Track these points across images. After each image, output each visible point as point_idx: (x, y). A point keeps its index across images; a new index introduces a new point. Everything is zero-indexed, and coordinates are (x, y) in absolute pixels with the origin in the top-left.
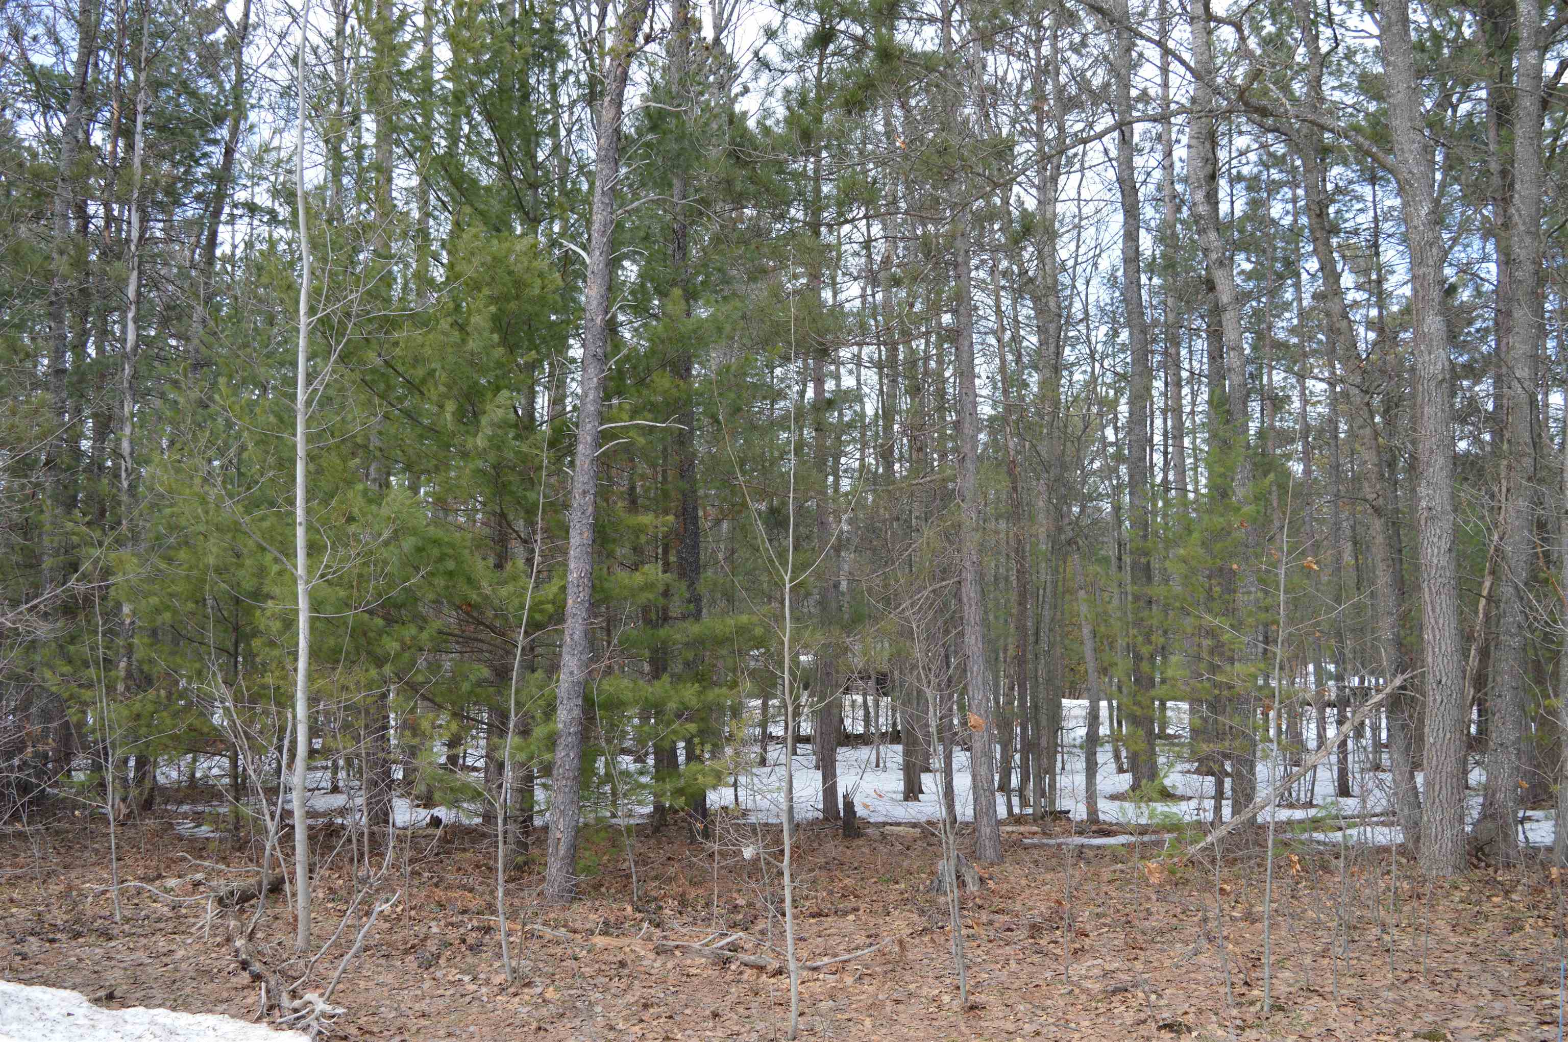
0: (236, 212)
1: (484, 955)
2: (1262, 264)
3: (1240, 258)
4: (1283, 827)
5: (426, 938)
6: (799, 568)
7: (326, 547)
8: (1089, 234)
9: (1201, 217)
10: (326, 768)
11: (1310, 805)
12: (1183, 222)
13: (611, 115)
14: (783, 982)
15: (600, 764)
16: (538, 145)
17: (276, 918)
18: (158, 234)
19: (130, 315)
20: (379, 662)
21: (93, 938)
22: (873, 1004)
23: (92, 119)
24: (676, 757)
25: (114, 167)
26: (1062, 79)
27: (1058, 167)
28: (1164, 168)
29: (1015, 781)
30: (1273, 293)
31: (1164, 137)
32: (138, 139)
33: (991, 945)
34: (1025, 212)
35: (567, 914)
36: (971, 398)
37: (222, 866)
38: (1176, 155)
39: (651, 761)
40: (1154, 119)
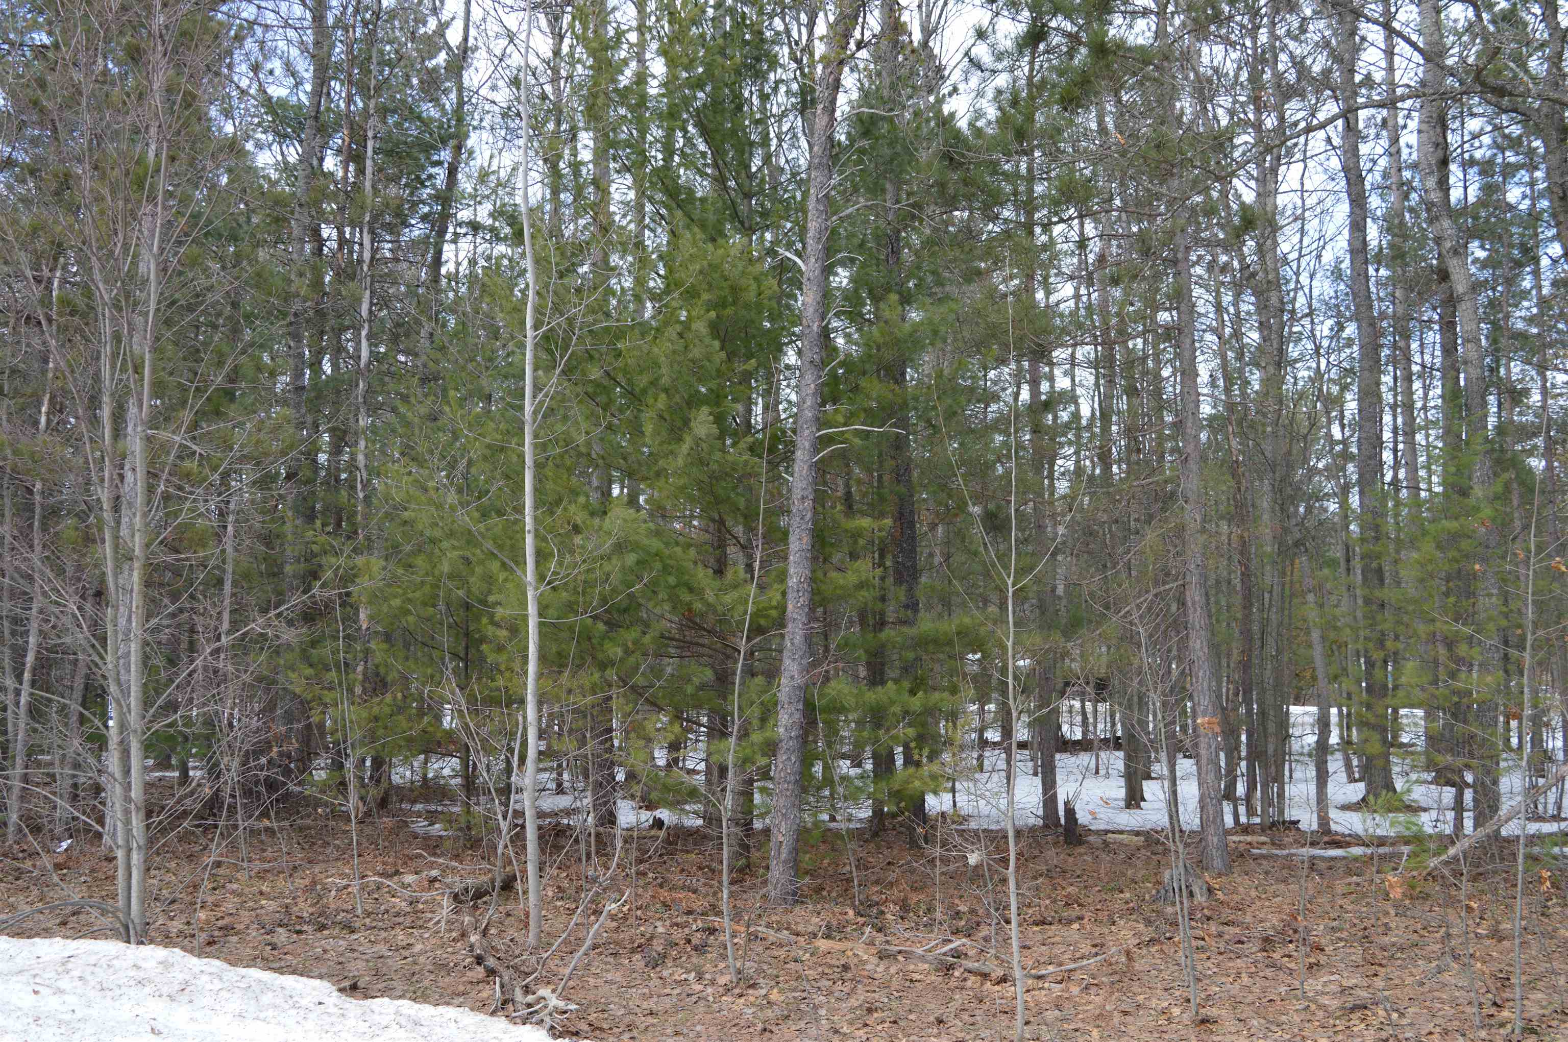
0: (458, 230)
1: (709, 956)
2: (1497, 251)
3: (1474, 246)
4: (1532, 840)
5: (652, 938)
6: (1022, 572)
7: (552, 554)
8: (1312, 226)
9: (1433, 204)
10: (552, 768)
11: (1556, 818)
12: (1411, 210)
13: (824, 123)
14: (1008, 990)
15: (818, 769)
16: (751, 155)
17: (508, 915)
18: (388, 255)
19: (364, 333)
20: (603, 666)
21: (337, 930)
22: (1101, 1015)
23: (324, 146)
24: (893, 761)
25: (346, 192)
26: (1281, 67)
27: (1279, 159)
28: (1391, 155)
29: (1241, 789)
30: (1510, 282)
31: (1390, 123)
32: (369, 163)
33: (1221, 958)
34: (1243, 205)
35: (790, 917)
36: (1193, 398)
37: (455, 864)
38: (1402, 142)
39: (869, 766)
40: (1381, 105)
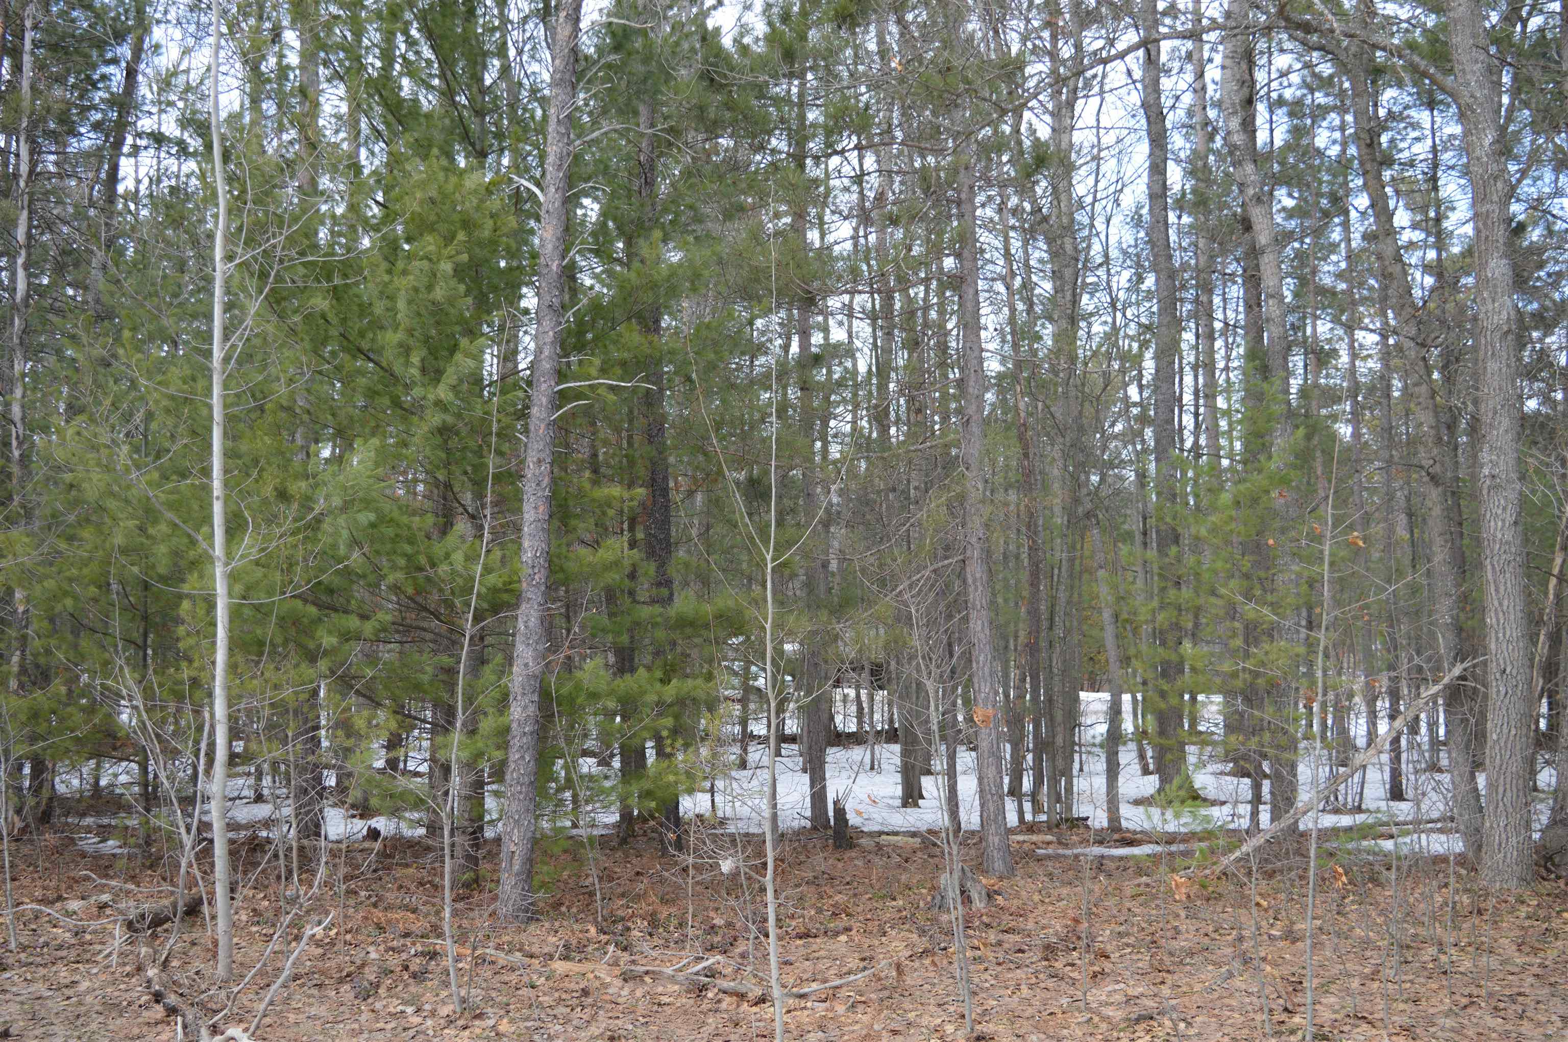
0: (139, 142)
1: (429, 984)
2: (1306, 200)
3: (1281, 193)
4: (1326, 834)
5: (363, 965)
6: (783, 545)
7: (245, 525)
8: (1109, 167)
9: (1236, 147)
10: (249, 774)
11: (1359, 809)
12: (1216, 153)
13: (567, 33)
14: (767, 1011)
15: (560, 768)
16: (485, 67)
17: (193, 944)
18: (52, 168)
19: (20, 261)
20: (311, 656)
22: (868, 1035)
24: (644, 757)
27: (1075, 90)
28: (1195, 91)
29: (1027, 784)
30: (1318, 232)
31: (1195, 57)
32: (27, 59)
33: (999, 969)
34: (1037, 142)
35: (523, 937)
36: (976, 353)
37: (131, 886)
38: (1208, 76)
39: (616, 763)
40: (1183, 36)
